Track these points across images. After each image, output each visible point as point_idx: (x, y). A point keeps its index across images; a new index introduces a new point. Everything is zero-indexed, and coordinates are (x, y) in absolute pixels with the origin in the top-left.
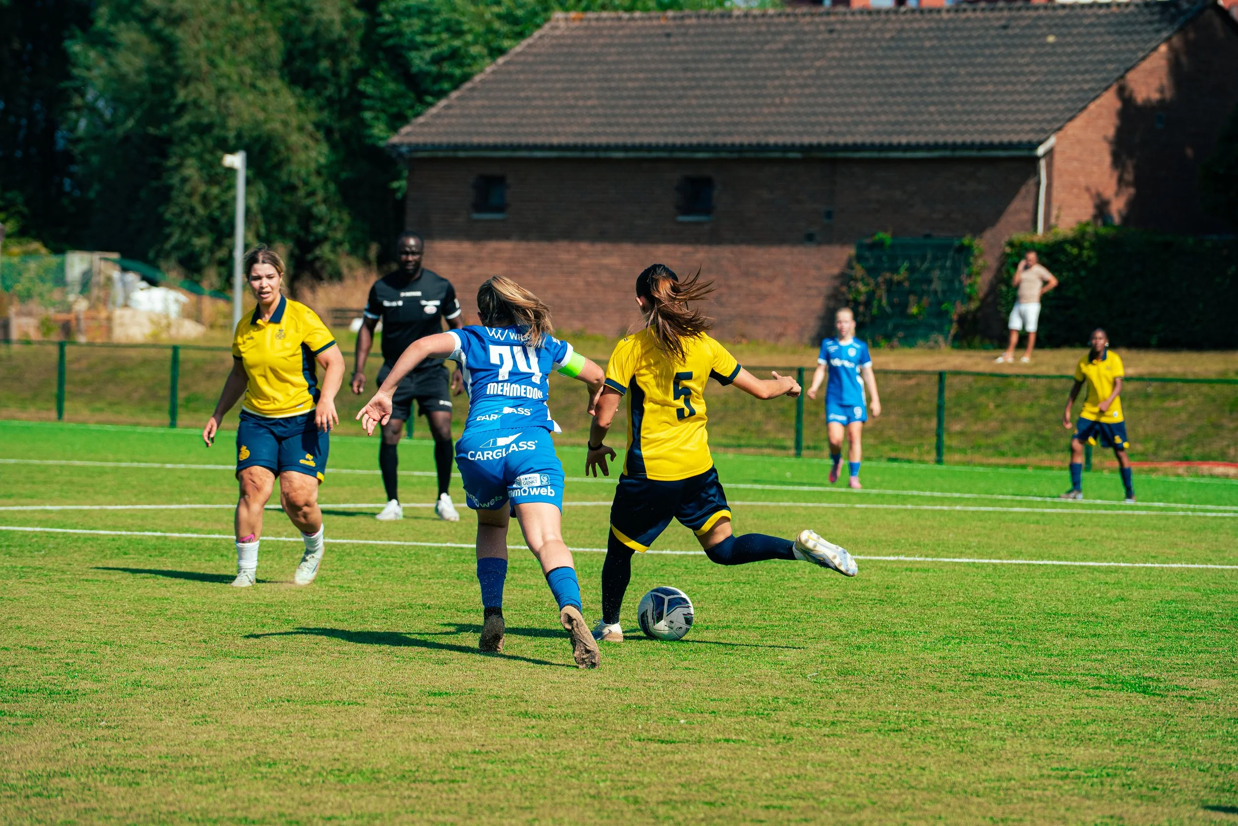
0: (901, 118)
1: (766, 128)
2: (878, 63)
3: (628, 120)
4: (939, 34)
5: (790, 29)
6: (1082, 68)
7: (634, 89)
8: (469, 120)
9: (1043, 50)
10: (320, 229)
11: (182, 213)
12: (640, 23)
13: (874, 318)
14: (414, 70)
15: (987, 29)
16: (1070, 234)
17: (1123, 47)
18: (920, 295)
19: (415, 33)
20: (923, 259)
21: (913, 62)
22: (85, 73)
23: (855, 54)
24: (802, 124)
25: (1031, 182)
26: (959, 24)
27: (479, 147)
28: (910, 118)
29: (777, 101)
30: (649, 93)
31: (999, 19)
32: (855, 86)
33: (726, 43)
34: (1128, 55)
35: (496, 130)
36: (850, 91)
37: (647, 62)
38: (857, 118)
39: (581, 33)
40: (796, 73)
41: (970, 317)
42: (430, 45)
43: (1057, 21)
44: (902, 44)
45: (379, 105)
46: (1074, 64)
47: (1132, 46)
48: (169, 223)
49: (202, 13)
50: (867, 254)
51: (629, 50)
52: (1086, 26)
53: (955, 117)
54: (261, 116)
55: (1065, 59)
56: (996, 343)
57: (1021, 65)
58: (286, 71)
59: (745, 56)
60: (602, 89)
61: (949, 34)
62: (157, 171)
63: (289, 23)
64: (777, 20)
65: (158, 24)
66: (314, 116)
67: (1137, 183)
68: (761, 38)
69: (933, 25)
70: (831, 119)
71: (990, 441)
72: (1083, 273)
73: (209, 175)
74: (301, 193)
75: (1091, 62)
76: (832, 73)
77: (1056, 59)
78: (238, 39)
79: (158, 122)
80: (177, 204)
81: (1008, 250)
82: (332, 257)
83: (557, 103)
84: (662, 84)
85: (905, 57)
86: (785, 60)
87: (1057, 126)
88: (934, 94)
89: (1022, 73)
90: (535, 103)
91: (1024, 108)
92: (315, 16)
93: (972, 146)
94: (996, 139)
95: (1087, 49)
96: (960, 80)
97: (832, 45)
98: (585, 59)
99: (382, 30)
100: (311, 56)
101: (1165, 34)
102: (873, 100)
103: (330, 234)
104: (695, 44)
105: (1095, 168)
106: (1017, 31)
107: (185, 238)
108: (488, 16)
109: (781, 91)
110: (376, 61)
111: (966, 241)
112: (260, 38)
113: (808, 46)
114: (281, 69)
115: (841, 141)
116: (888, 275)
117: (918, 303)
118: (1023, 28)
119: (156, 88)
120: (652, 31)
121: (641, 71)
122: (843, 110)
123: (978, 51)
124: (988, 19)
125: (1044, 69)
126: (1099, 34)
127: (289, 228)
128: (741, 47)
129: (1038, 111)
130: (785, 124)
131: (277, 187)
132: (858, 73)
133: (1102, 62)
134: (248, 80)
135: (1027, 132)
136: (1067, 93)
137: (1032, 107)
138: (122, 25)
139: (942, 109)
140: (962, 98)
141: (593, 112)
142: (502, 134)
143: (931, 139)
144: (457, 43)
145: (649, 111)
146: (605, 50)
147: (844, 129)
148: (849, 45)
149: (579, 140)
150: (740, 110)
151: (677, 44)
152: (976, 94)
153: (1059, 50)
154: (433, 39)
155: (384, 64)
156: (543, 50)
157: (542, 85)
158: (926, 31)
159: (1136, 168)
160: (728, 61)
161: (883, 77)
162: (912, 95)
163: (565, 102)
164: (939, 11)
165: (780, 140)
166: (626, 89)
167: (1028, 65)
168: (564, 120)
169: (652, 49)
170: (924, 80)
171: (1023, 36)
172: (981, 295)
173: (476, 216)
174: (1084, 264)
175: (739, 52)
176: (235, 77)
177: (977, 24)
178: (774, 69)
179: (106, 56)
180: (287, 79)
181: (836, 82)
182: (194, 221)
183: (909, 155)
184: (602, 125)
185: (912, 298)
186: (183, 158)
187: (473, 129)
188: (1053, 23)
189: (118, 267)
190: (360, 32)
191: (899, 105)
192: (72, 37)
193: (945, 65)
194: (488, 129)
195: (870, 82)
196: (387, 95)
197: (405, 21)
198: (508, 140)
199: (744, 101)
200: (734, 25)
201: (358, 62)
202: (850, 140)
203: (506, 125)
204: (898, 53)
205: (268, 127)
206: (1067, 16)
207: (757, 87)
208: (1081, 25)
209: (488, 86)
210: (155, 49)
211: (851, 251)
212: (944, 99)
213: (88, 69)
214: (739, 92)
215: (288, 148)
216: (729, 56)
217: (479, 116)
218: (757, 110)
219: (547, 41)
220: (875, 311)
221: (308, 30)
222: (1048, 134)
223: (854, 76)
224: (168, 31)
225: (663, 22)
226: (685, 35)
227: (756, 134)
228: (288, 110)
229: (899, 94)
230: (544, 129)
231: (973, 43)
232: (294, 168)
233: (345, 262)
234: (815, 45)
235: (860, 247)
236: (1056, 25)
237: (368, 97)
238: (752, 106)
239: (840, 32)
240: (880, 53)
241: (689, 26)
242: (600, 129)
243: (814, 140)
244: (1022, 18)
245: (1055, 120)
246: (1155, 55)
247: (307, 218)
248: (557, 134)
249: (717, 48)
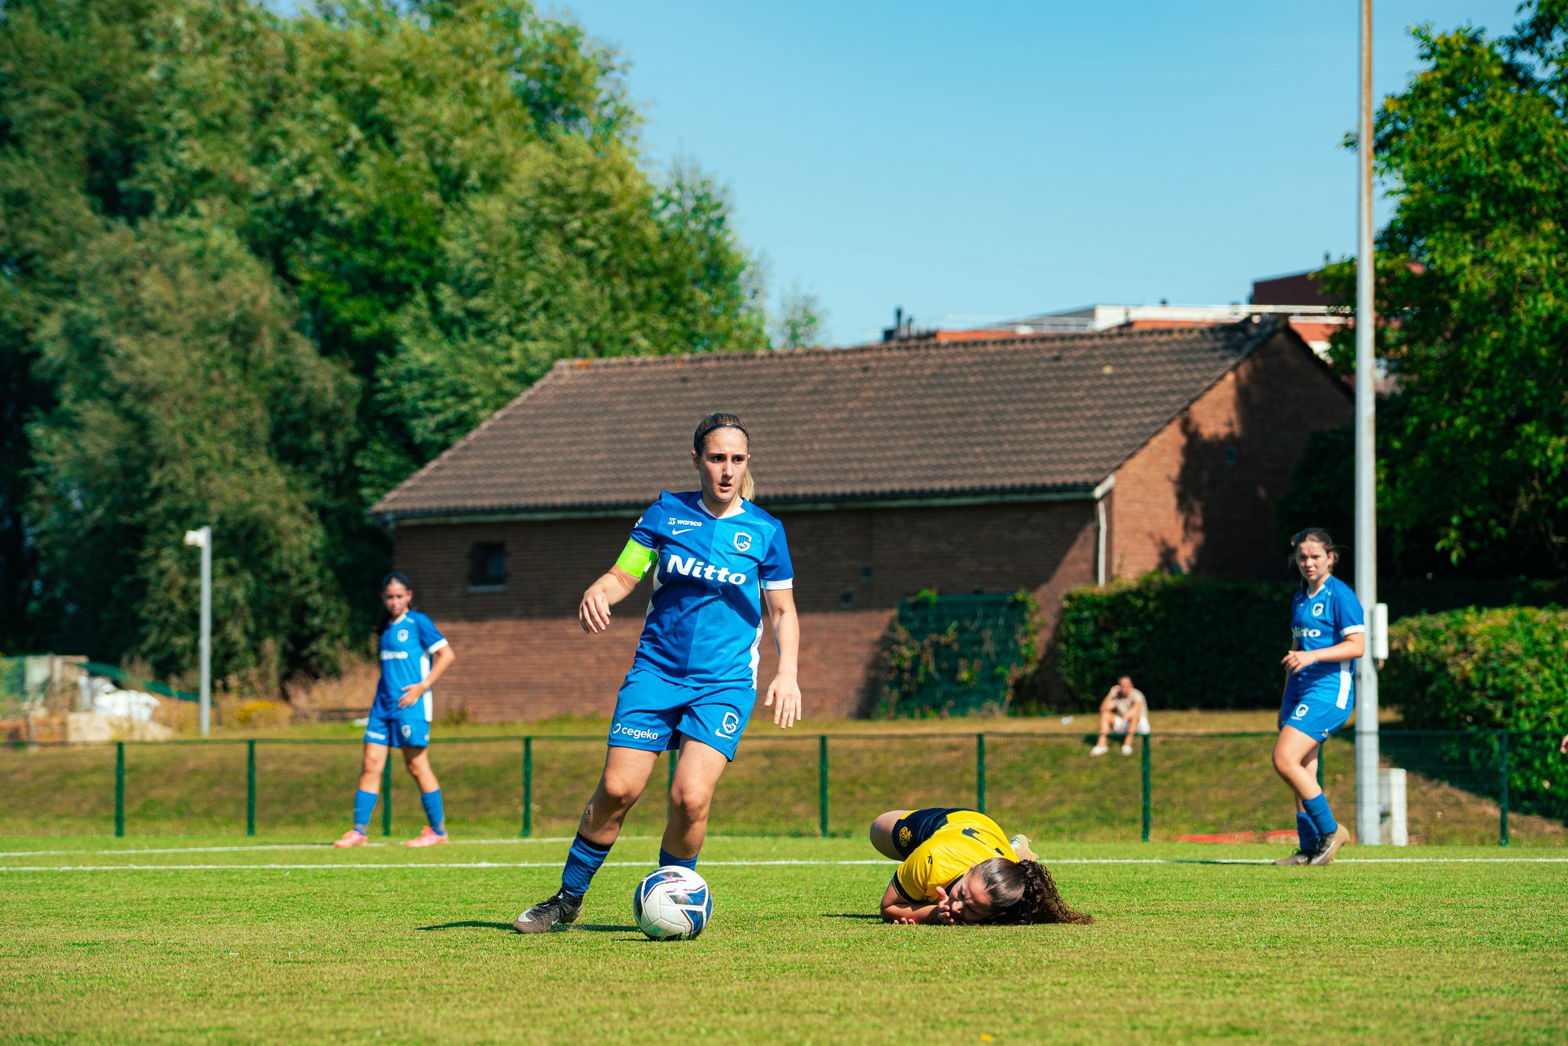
0: (944, 462)
1: (794, 478)
2: (917, 402)
3: (640, 475)
4: (984, 368)
5: (819, 369)
6: (1142, 400)
7: (647, 440)
8: (462, 482)
9: (1098, 383)
10: (316, 621)
11: (159, 610)
12: (653, 368)
13: (920, 687)
14: (418, 439)
15: (1037, 361)
16: (1134, 585)
17: (1187, 376)
18: (971, 658)
19: (416, 399)
20: (974, 617)
21: (956, 400)
22: (48, 458)
23: (892, 393)
24: (834, 471)
25: (1090, 528)
26: (1007, 357)
27: (474, 511)
28: (953, 461)
29: (806, 447)
30: (664, 444)
31: (1050, 350)
32: (893, 428)
33: (750, 386)
34: (1193, 385)
35: (493, 491)
36: (887, 433)
37: (661, 410)
38: (894, 464)
39: (588, 381)
40: (827, 416)
41: (1027, 682)
42: (434, 412)
43: (1114, 350)
44: (944, 381)
45: (378, 480)
46: (1133, 396)
47: (1197, 375)
48: (145, 622)
49: (177, 386)
50: (911, 614)
51: (641, 397)
52: (1146, 355)
53: (1004, 458)
54: (247, 498)
55: (1123, 391)
56: (1054, 707)
57: (1074, 399)
58: (274, 446)
59: (770, 400)
60: (611, 441)
61: (995, 368)
62: (132, 563)
63: (277, 394)
64: (805, 360)
65: (128, 401)
66: (307, 495)
67: (1207, 528)
68: (788, 380)
69: (978, 359)
70: (866, 465)
71: (1046, 816)
72: (1149, 627)
73: (188, 565)
74: (294, 581)
75: (1152, 394)
76: (866, 414)
77: (1114, 392)
78: (217, 412)
79: (131, 507)
80: (154, 601)
81: (1066, 604)
82: (330, 652)
83: (561, 459)
84: (677, 434)
85: (948, 395)
86: (815, 402)
87: (1115, 464)
88: (980, 434)
89: (1077, 408)
90: (535, 460)
91: (1078, 445)
92: (306, 384)
93: (1022, 490)
94: (1048, 481)
95: (1147, 380)
96: (1007, 417)
97: (867, 385)
98: (592, 410)
99: (381, 397)
100: (301, 430)
101: (1232, 362)
102: (912, 442)
103: (327, 626)
104: (714, 388)
105: (1160, 511)
106: (1071, 363)
107: (163, 639)
108: (498, 375)
109: (811, 437)
110: (375, 432)
111: (1020, 596)
112: (244, 412)
113: (839, 387)
114: (268, 445)
115: (877, 488)
116: (934, 637)
117: (969, 668)
118: (1077, 359)
119: (127, 472)
120: (666, 377)
121: (654, 420)
122: (879, 454)
123: (1027, 386)
124: (1037, 351)
125: (1101, 403)
126: (1160, 363)
127: (282, 622)
128: (766, 390)
129: (1096, 449)
130: (816, 472)
131: (267, 576)
132: (895, 413)
133: (1163, 394)
134: (230, 458)
135: (1082, 472)
136: (1126, 428)
137: (1088, 445)
138: (88, 403)
139: (989, 449)
140: (1011, 438)
141: (601, 467)
142: (499, 495)
143: (976, 483)
144: (464, 408)
145: (664, 464)
146: (614, 399)
147: (880, 475)
148: (885, 384)
149: (586, 499)
150: (765, 459)
151: (695, 389)
152: (1026, 432)
153: (1117, 382)
154: (437, 404)
155: (383, 434)
156: (545, 402)
157: (544, 440)
158: (969, 366)
159: (1206, 510)
160: (751, 405)
161: (922, 417)
162: (955, 435)
163: (570, 458)
164: (984, 343)
165: (809, 490)
166: (638, 440)
167: (1082, 399)
168: (568, 477)
169: (667, 396)
170: (968, 419)
171: (1078, 368)
172: (1040, 656)
173: (472, 589)
174: (1150, 618)
175: (763, 395)
176: (216, 455)
177: (1027, 357)
178: (802, 413)
179: (70, 438)
180: (275, 455)
181: (872, 424)
182: (173, 619)
183: (953, 501)
184: (612, 481)
185: (962, 663)
186: (159, 548)
187: (466, 492)
188: (1108, 352)
189: (85, 672)
190: (356, 401)
191: (940, 446)
192: (35, 419)
193: (992, 402)
194: (484, 491)
195: (909, 423)
196: (388, 469)
197: (405, 386)
198: (505, 502)
199: (769, 449)
200: (757, 367)
201: (355, 434)
202: (887, 487)
203: (505, 485)
204: (940, 391)
205: (255, 509)
206: (1126, 345)
207: (783, 433)
208: (1140, 354)
209: (483, 443)
210: (126, 428)
211: (894, 613)
212: (991, 439)
213: (52, 453)
214: (764, 439)
215: (279, 532)
216: (753, 401)
217: (474, 477)
218: (784, 459)
219: (549, 392)
220: (921, 679)
221: (298, 401)
222: (1105, 473)
223: (892, 418)
224: (139, 408)
225: (679, 366)
226: (703, 379)
227: (783, 484)
228: (278, 490)
229: (941, 435)
230: (546, 488)
231: (1022, 377)
232: (285, 554)
233: (345, 658)
234: (848, 385)
235: (904, 607)
236: (1113, 355)
237: (367, 472)
238: (778, 454)
239: (875, 370)
240: (920, 391)
241: (707, 370)
242: (609, 486)
243: (847, 489)
244: (1077, 348)
245: (1114, 457)
246: (1222, 384)
247: (302, 610)
248: (561, 493)
249: (739, 392)
